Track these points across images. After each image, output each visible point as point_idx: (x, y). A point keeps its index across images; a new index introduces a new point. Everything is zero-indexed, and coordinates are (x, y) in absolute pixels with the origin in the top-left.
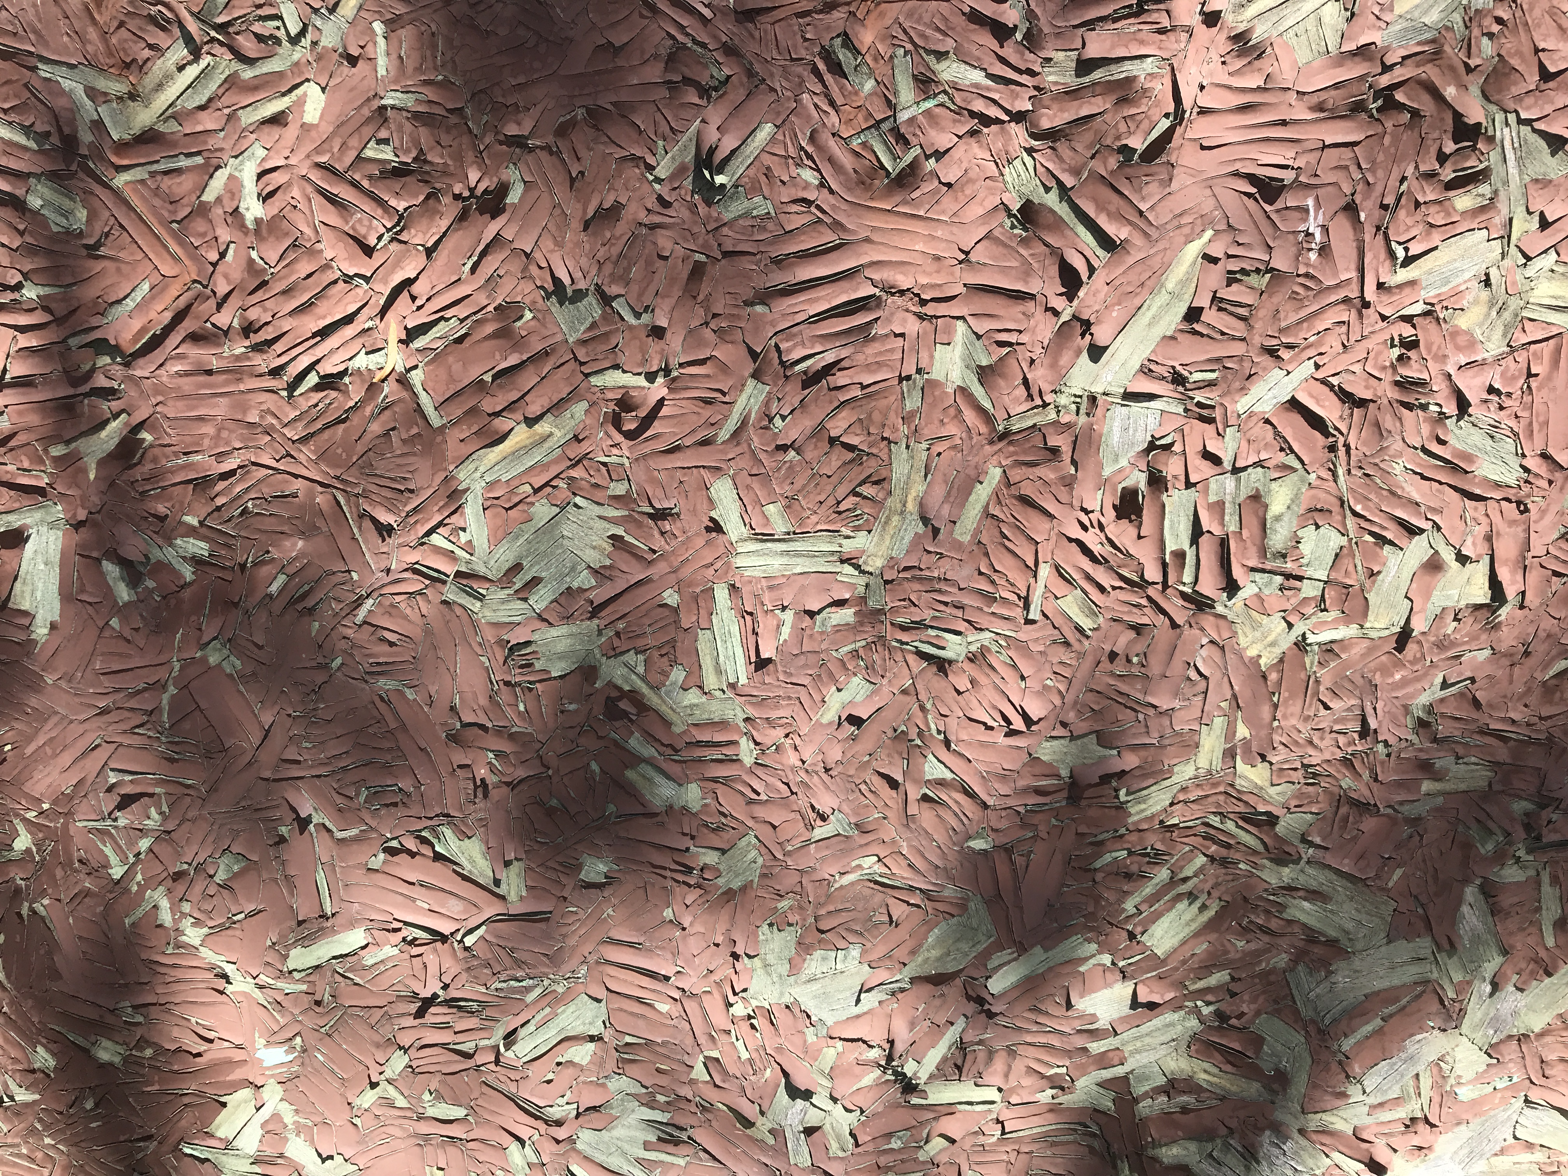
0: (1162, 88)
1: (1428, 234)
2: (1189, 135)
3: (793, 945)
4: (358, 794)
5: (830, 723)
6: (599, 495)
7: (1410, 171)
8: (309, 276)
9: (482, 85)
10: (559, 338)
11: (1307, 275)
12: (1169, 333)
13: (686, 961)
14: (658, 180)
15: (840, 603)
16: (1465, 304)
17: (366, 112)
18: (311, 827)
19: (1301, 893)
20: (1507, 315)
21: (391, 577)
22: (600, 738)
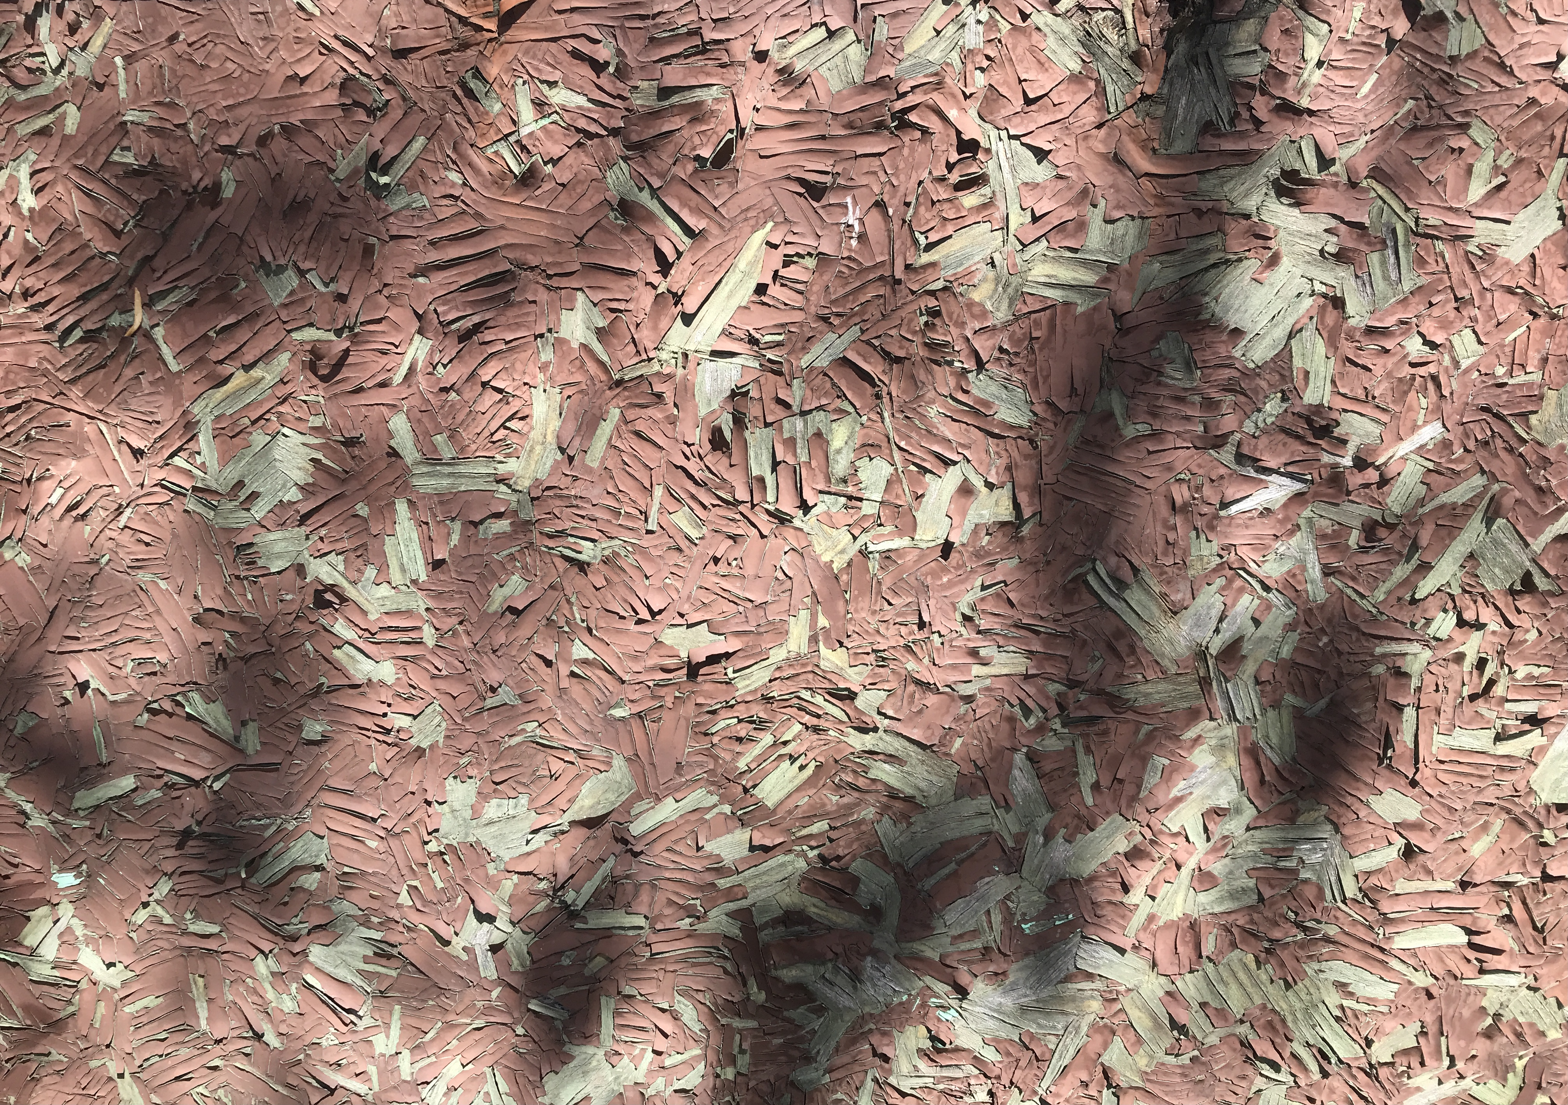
0: (726, 108)
1: (944, 226)
2: (749, 146)
3: (473, 794)
4: (125, 665)
5: (496, 612)
6: (302, 427)
7: (925, 175)
8: (73, 252)
9: (201, 106)
10: (266, 302)
11: (849, 258)
12: (743, 304)
13: (389, 806)
14: (338, 180)
15: (498, 516)
16: (976, 281)
17: (112, 126)
18: (90, 692)
19: (881, 757)
20: (1010, 290)
21: (145, 490)
22: (312, 623)
